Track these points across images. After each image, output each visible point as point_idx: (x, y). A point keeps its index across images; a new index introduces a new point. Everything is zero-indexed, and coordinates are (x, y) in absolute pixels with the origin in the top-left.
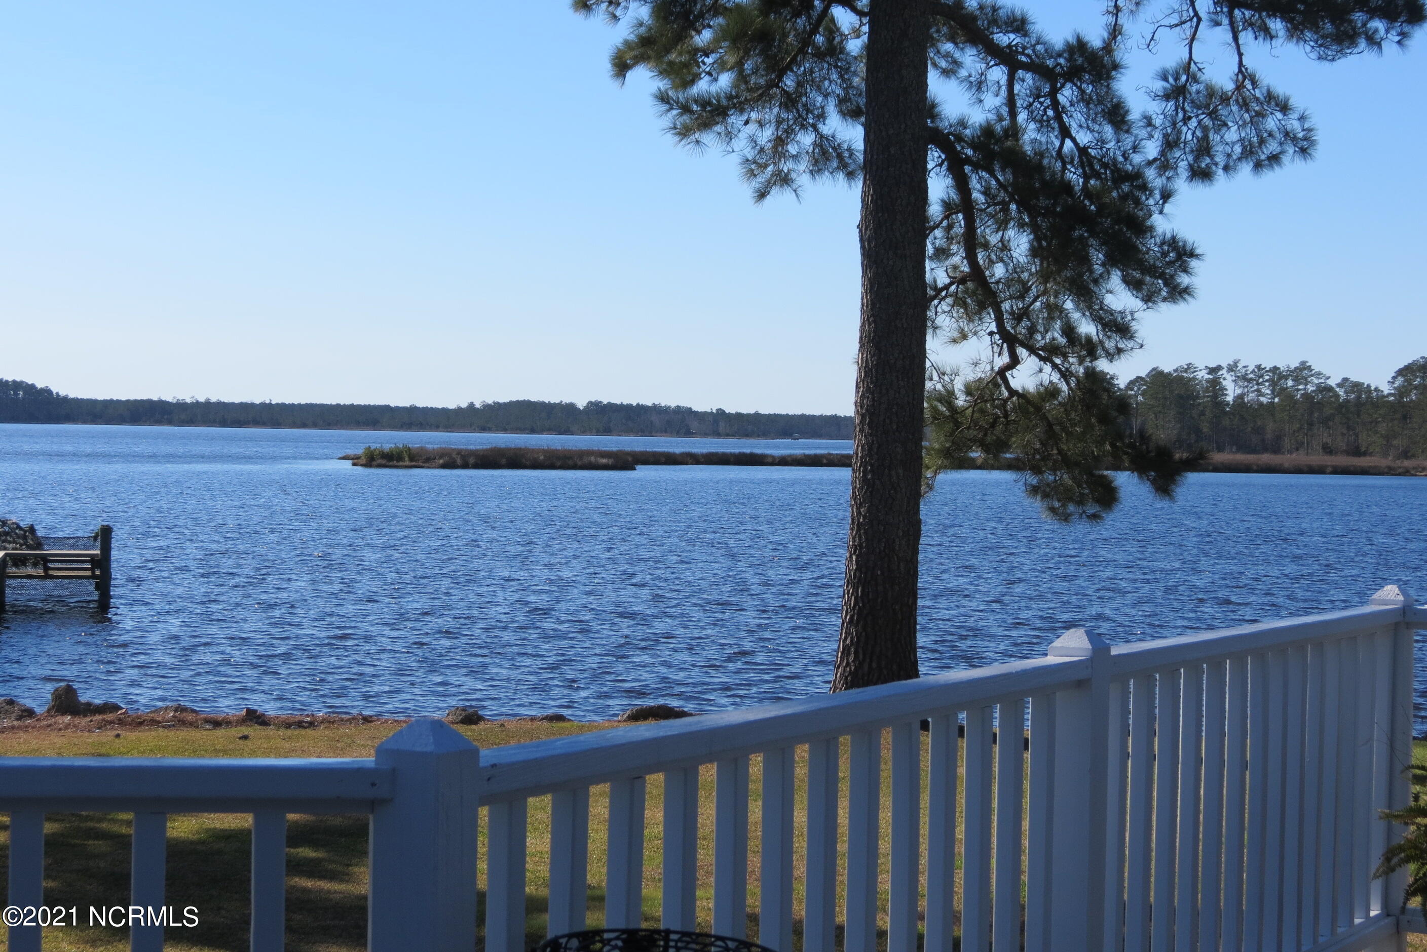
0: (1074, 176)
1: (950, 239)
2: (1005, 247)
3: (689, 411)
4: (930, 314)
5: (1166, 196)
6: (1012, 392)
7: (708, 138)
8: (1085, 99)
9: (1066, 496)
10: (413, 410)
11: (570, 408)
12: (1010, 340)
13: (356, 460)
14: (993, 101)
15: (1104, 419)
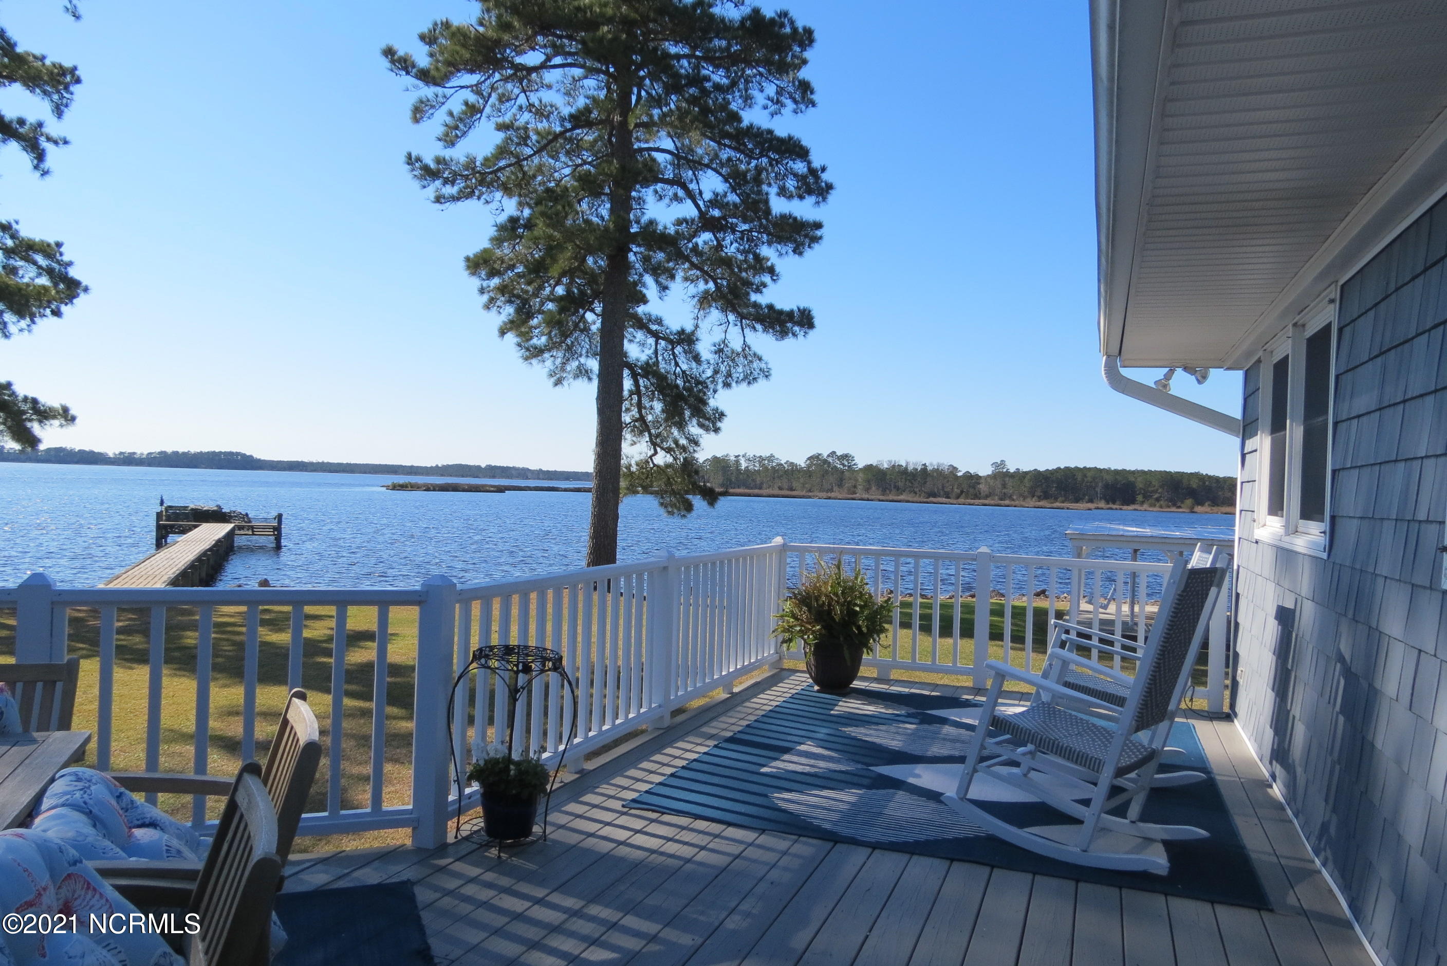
0: (680, 382)
1: (631, 404)
2: (652, 408)
3: (528, 469)
4: (623, 433)
5: (715, 391)
6: (655, 465)
7: (534, 361)
8: (685, 352)
9: (673, 505)
10: (412, 467)
11: (478, 468)
12: (654, 445)
13: (388, 487)
14: (649, 352)
15: (689, 476)
